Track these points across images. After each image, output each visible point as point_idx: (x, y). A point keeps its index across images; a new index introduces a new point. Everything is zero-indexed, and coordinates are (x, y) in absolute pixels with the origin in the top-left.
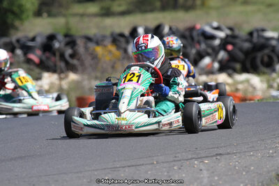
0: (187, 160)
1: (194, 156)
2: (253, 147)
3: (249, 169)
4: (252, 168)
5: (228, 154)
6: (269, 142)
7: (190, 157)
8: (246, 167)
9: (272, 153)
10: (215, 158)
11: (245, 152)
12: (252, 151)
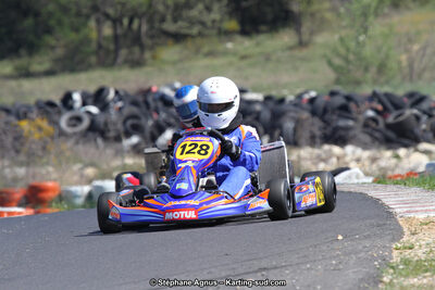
2: (305, 256)
3: (314, 288)
4: (318, 287)
5: (276, 268)
6: (325, 248)
8: (308, 286)
9: (336, 264)
10: (259, 275)
11: (297, 264)
12: (307, 263)
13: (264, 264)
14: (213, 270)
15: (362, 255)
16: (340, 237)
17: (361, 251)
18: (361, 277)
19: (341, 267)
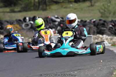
0: (68, 72)
1: (70, 70)
2: (91, 66)
3: (94, 75)
4: (95, 75)
5: (83, 69)
6: (97, 64)
7: (68, 70)
8: (92, 75)
9: (100, 69)
10: (78, 71)
11: (89, 68)
12: (92, 68)
13: (80, 68)
14: (65, 69)
15: (107, 66)
16: (102, 61)
17: (107, 65)
18: (107, 72)
19: (102, 69)
